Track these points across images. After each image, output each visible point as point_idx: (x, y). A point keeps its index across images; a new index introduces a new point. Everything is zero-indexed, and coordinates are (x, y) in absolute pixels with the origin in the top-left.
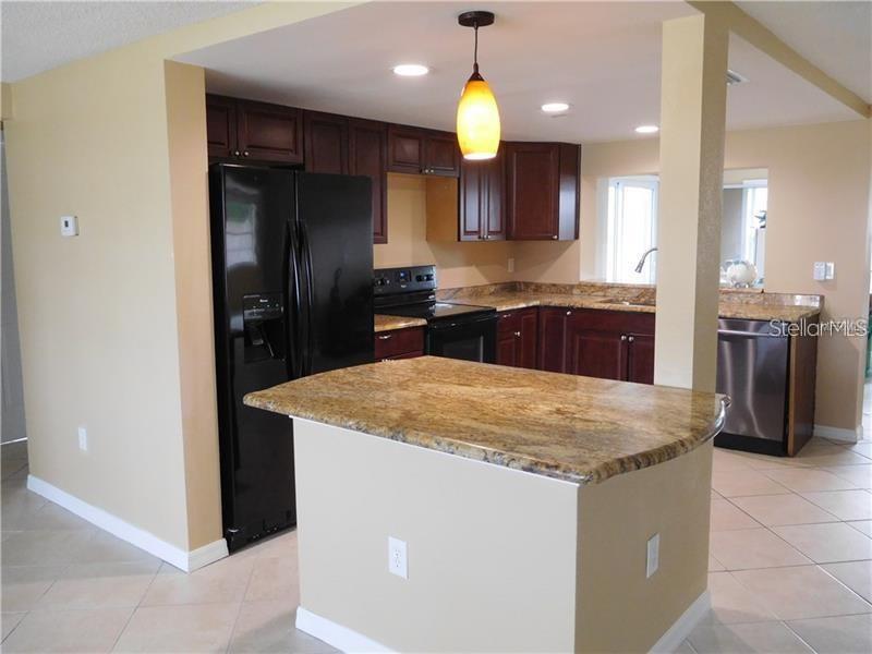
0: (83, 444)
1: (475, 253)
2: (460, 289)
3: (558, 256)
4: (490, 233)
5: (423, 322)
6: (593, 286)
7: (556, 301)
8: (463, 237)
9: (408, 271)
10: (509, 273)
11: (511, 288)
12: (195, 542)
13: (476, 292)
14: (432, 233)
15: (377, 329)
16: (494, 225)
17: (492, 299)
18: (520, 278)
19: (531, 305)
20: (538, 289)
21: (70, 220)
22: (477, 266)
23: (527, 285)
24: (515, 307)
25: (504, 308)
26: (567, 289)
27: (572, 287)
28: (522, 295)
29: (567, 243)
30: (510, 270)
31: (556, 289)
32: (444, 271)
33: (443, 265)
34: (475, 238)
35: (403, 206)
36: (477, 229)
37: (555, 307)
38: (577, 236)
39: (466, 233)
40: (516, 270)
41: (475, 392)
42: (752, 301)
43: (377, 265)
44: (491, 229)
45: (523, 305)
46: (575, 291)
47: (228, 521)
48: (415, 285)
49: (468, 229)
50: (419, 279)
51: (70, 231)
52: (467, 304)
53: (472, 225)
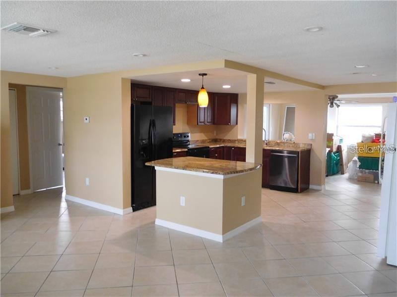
0: (87, 183)
1: (203, 129)
2: (198, 141)
3: (231, 130)
4: (208, 122)
5: (186, 150)
6: (242, 140)
7: (229, 145)
8: (199, 123)
9: (181, 134)
10: (214, 135)
11: (215, 141)
12: (124, 207)
13: (203, 141)
14: (189, 122)
15: (174, 151)
16: (209, 120)
17: (208, 144)
18: (218, 137)
19: (221, 146)
20: (224, 141)
21: (88, 118)
22: (204, 133)
23: (221, 140)
24: (216, 146)
25: (212, 147)
26: (234, 141)
27: (235, 140)
28: (219, 143)
29: (234, 126)
30: (215, 135)
31: (230, 141)
32: (192, 134)
33: (192, 133)
34: (203, 124)
35: (180, 114)
36: (203, 121)
37: (229, 147)
38: (237, 124)
39: (200, 122)
40: (217, 135)
41: (202, 163)
42: (291, 146)
43: (174, 132)
44: (208, 121)
45: (218, 146)
46: (236, 142)
47: (133, 202)
48: (183, 139)
49: (201, 121)
50: (185, 137)
51: (88, 121)
52: (200, 145)
53: (202, 120)
